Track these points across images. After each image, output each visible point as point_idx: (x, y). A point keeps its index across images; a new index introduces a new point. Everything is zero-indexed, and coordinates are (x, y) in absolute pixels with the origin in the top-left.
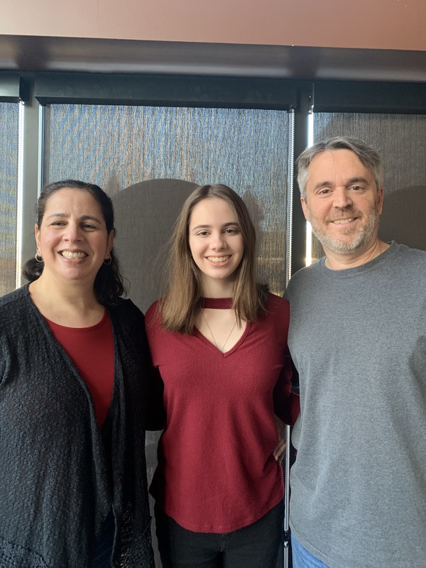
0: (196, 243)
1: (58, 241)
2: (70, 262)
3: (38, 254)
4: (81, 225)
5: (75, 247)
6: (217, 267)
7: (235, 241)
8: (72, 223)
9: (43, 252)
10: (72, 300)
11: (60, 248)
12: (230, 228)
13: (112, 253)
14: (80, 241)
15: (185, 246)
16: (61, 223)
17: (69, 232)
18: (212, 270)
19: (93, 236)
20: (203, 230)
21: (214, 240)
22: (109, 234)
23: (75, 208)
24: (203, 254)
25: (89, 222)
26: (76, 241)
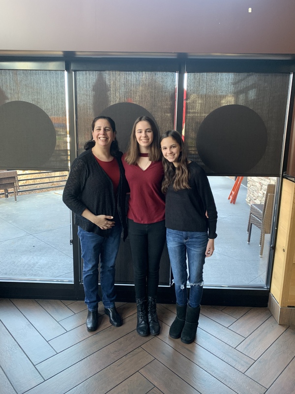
0: (138, 135)
1: (98, 135)
2: (102, 140)
3: (94, 139)
4: (105, 130)
5: (103, 136)
6: (144, 143)
7: (150, 135)
8: (102, 129)
9: (95, 139)
10: (104, 153)
11: (99, 137)
12: (148, 130)
13: (115, 139)
14: (105, 134)
15: (135, 136)
16: (100, 129)
17: (102, 132)
18: (143, 144)
19: (109, 133)
20: (140, 131)
21: (143, 134)
22: (114, 132)
23: (103, 125)
24: (140, 140)
25: (107, 129)
26: (104, 134)
